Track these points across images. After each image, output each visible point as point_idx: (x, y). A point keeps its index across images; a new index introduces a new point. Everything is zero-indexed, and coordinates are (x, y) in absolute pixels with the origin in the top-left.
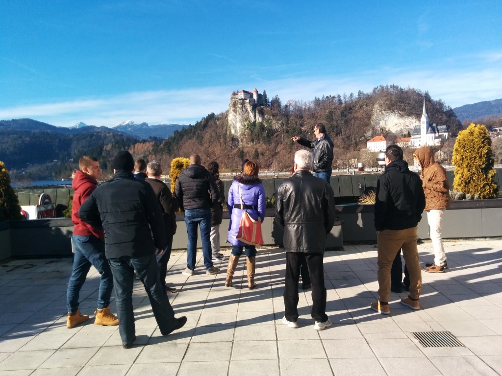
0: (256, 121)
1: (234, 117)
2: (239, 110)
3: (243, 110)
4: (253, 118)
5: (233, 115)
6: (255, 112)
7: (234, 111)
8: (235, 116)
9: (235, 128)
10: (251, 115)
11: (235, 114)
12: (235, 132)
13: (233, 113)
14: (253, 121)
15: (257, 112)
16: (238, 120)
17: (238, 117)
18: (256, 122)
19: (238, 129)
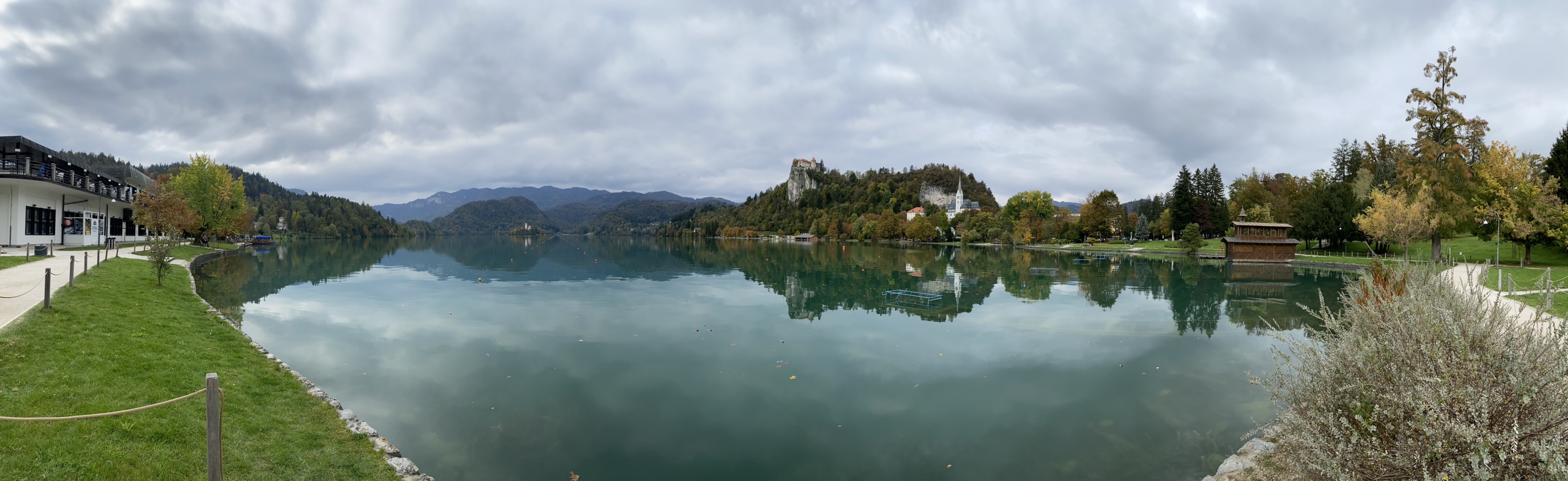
1: (793, 187)
2: (797, 177)
3: (801, 179)
4: (809, 186)
6: (811, 181)
7: (793, 180)
8: (793, 183)
9: (792, 194)
10: (807, 182)
12: (791, 198)
16: (796, 188)
17: (795, 184)
19: (794, 195)
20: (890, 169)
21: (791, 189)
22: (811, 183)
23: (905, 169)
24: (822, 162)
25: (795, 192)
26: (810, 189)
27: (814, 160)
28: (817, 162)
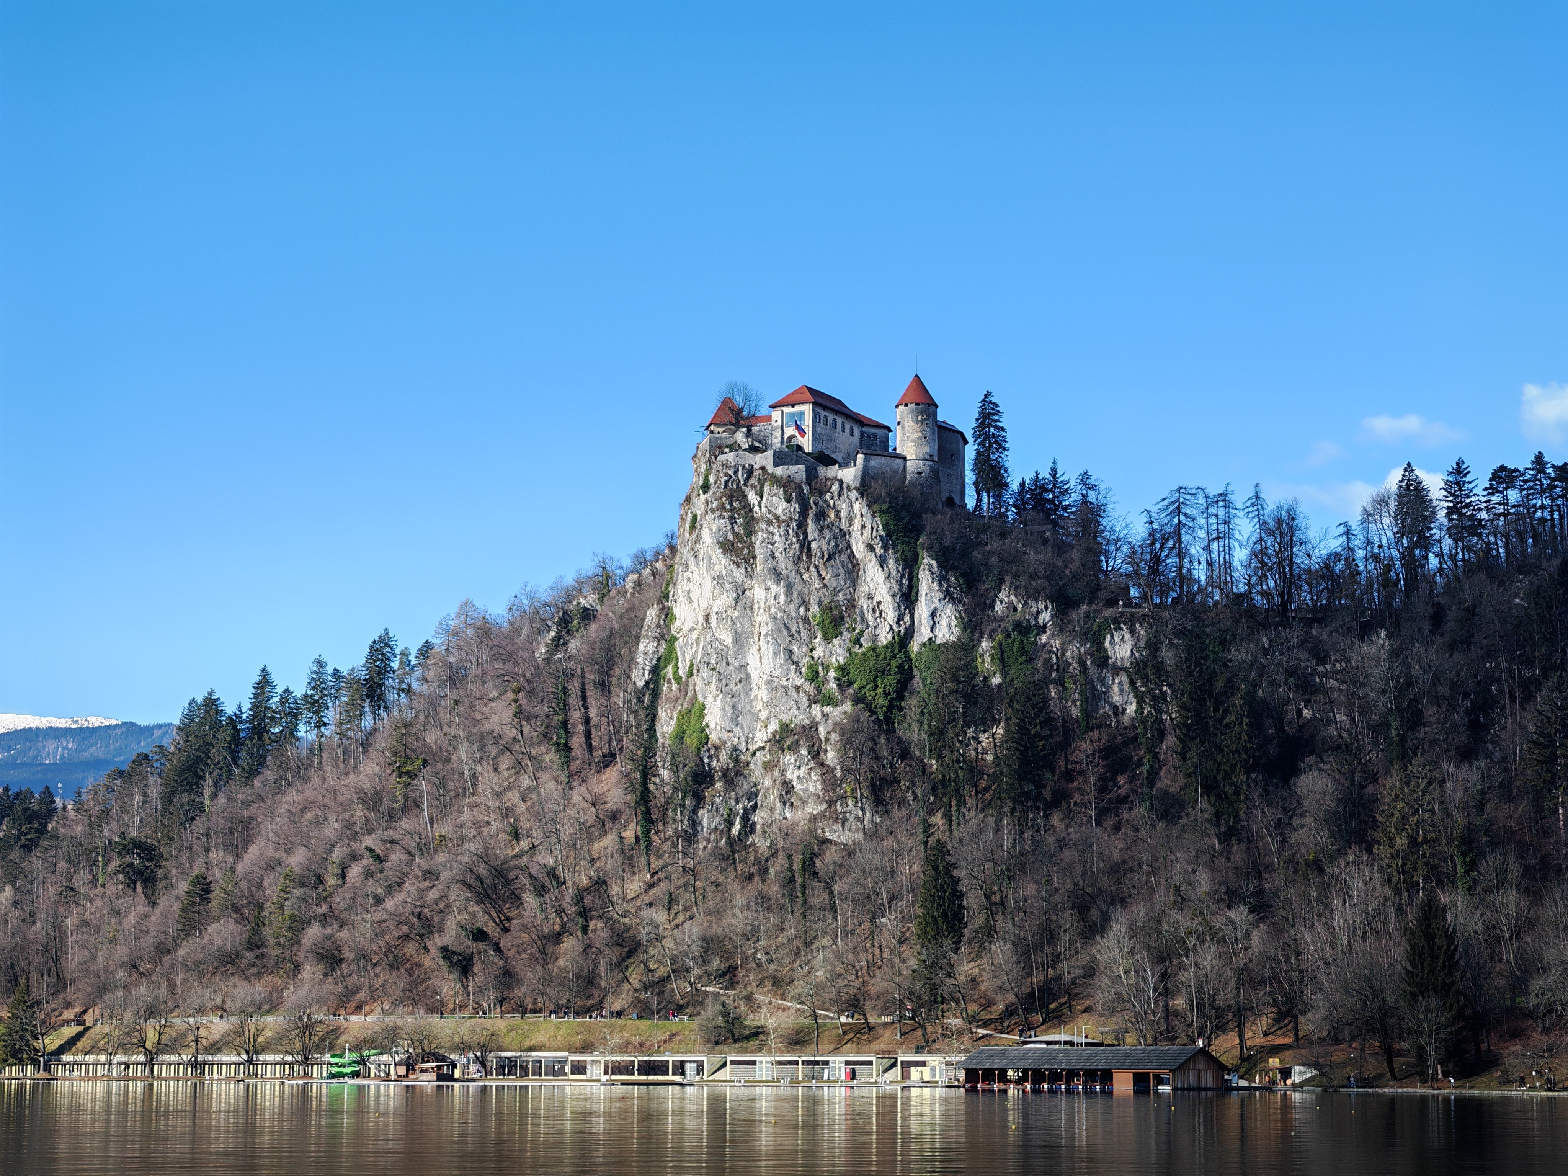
0: (910, 632)
1: (725, 600)
2: (772, 538)
3: (805, 545)
4: (891, 615)
5: (719, 580)
6: (910, 565)
7: (727, 547)
8: (741, 592)
9: (734, 682)
10: (878, 583)
11: (739, 574)
12: (734, 715)
13: (722, 563)
14: (885, 638)
15: (927, 562)
16: (761, 617)
17: (766, 595)
18: (915, 647)
19: (761, 693)
21: (727, 638)
22: (907, 599)
25: (761, 664)
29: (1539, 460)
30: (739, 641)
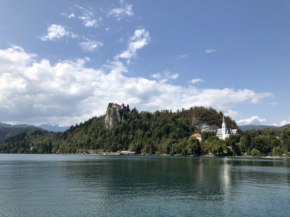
3: (114, 115)
7: (109, 115)
8: (109, 118)
10: (119, 118)
12: (108, 127)
15: (123, 116)
16: (111, 120)
19: (110, 125)
20: (170, 110)
21: (108, 121)
22: (121, 119)
23: (178, 110)
24: (128, 105)
25: (111, 123)
26: (121, 121)
27: (123, 105)
28: (125, 106)
29: (166, 110)
30: (109, 122)
